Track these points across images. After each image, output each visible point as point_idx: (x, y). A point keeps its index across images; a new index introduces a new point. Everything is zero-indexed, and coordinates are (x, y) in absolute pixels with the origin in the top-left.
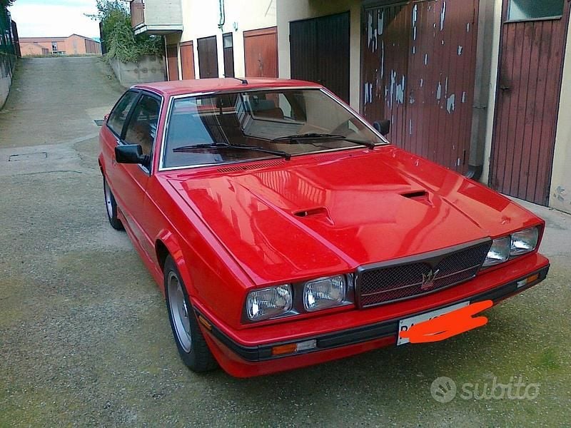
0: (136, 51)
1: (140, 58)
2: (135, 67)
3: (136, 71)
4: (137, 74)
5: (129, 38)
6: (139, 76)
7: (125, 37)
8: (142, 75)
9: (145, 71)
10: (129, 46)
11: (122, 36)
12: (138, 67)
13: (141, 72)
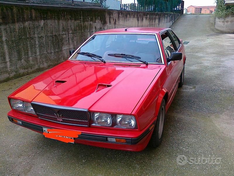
0: (225, 13)
1: (227, 16)
2: (223, 20)
3: (223, 22)
4: (223, 23)
5: (223, 7)
6: (224, 24)
7: (221, 6)
8: (226, 23)
9: (227, 22)
10: (222, 10)
11: (220, 6)
12: (225, 20)
13: (225, 23)
